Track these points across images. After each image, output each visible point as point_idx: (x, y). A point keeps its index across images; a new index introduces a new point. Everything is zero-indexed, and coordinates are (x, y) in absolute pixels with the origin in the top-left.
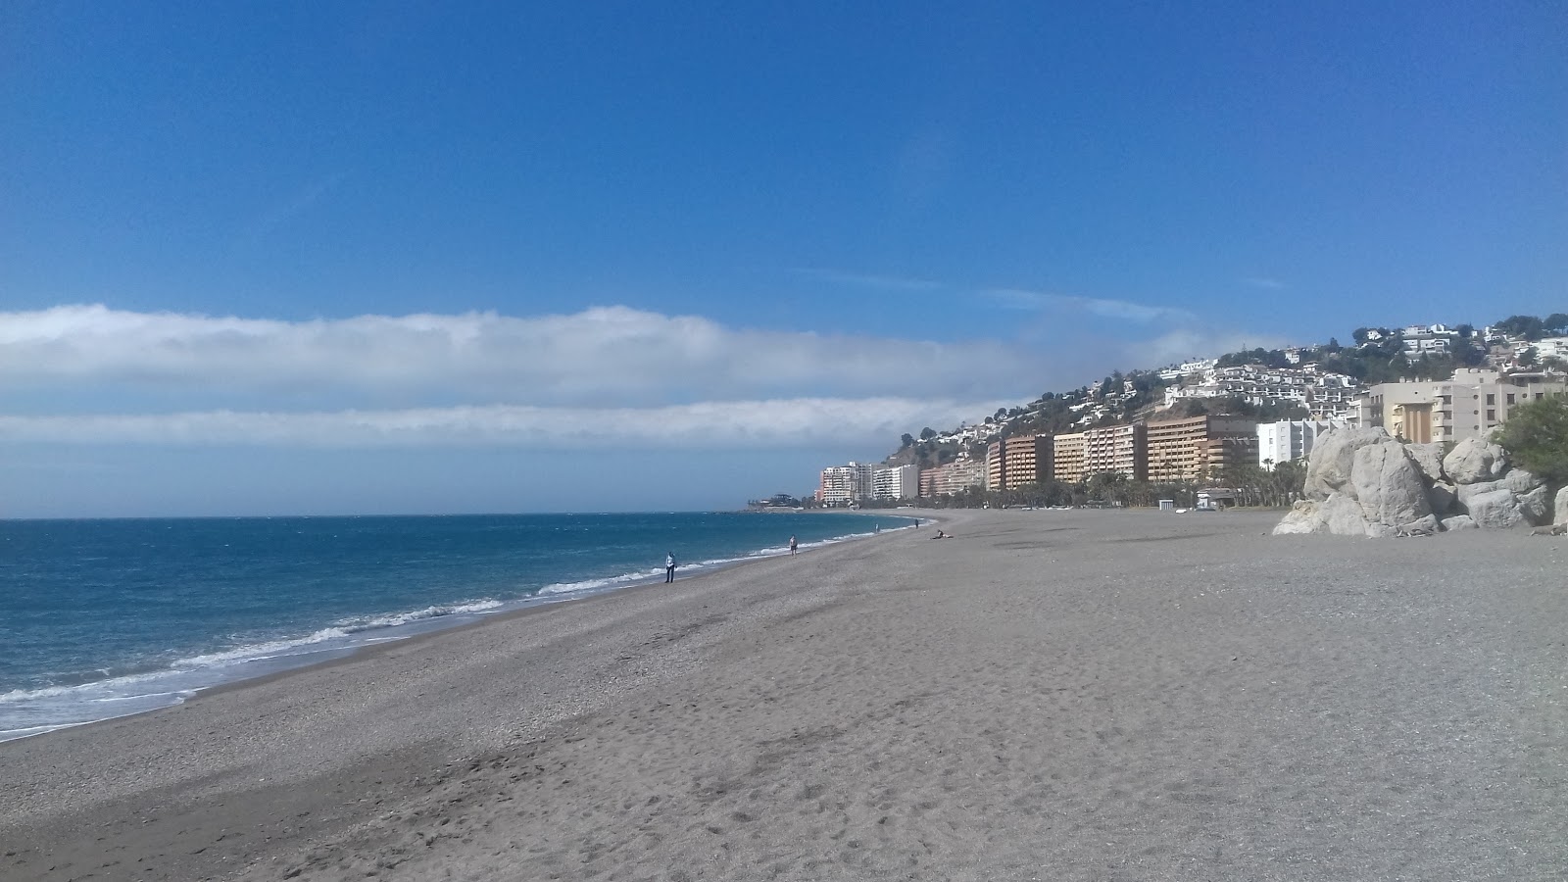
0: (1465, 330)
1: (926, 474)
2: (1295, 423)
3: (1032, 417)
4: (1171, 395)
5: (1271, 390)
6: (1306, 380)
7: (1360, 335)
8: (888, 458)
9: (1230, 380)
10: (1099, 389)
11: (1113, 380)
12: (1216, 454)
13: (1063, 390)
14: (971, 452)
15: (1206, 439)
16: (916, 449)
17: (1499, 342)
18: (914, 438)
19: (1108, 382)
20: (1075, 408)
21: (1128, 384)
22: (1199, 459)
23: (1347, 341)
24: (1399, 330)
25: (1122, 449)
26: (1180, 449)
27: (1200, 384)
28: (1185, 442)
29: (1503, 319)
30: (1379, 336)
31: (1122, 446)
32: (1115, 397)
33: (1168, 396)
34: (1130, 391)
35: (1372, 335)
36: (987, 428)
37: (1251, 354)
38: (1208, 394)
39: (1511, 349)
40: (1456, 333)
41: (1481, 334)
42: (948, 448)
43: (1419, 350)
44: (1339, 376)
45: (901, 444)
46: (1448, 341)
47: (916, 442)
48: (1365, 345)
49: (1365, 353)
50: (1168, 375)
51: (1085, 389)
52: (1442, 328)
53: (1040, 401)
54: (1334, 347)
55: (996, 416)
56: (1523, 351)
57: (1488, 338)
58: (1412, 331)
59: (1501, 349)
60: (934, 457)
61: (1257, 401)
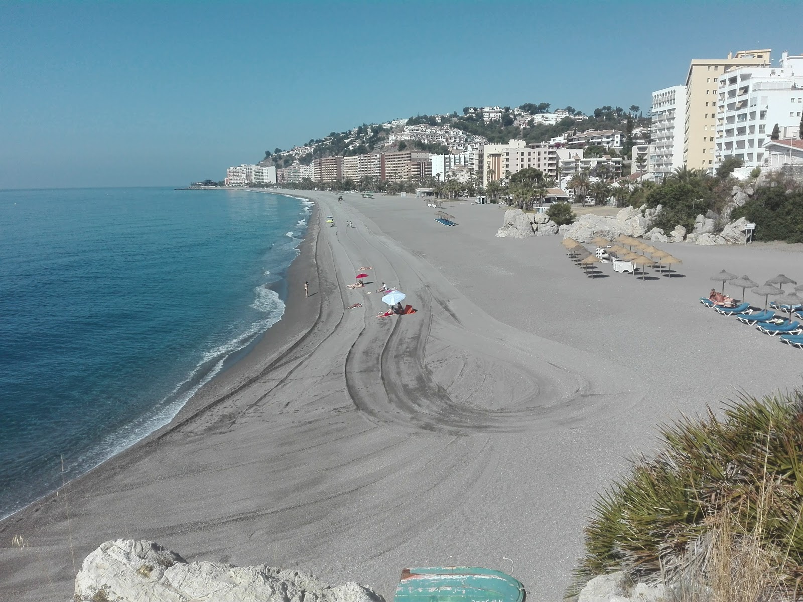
0: (507, 109)
1: (279, 171)
2: (446, 156)
3: (326, 145)
4: (392, 138)
5: (432, 136)
6: (446, 132)
7: (466, 110)
8: (259, 162)
9: (415, 131)
10: (356, 132)
11: (363, 127)
12: (414, 168)
13: (340, 131)
14: (299, 160)
15: (409, 161)
16: (272, 158)
17: (520, 115)
18: (271, 153)
19: (360, 128)
20: (347, 141)
21: (369, 130)
22: (407, 170)
23: (461, 114)
24: (482, 108)
25: (374, 164)
26: (399, 165)
27: (403, 133)
28: (401, 162)
29: (522, 105)
30: (474, 111)
31: (374, 163)
32: (364, 136)
33: (390, 139)
34: (371, 134)
35: (471, 110)
36: (306, 149)
37: (422, 118)
38: (407, 138)
39: (524, 118)
40: (504, 110)
41: (513, 111)
42: (288, 158)
43: (489, 117)
44: (459, 130)
45: (265, 156)
46: (500, 114)
47: (272, 155)
48: (468, 115)
49: (468, 119)
50: (387, 126)
51: (350, 132)
52: (498, 108)
53: (329, 136)
54: (455, 115)
55: (310, 143)
56: (529, 119)
57: (516, 113)
58: (486, 109)
59: (521, 119)
60: (281, 162)
61: (426, 142)
